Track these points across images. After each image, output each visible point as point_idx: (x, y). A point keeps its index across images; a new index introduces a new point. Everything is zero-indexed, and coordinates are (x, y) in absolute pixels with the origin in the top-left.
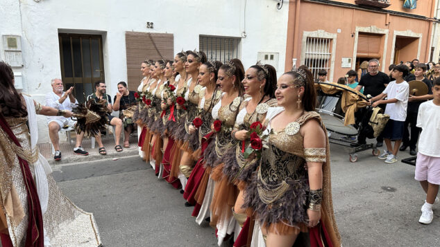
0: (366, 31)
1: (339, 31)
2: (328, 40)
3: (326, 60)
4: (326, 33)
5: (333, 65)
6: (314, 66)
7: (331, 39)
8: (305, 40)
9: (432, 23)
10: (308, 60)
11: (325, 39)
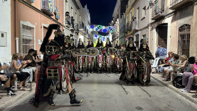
0: (45, 26)
1: (36, 24)
2: (32, 28)
3: (32, 40)
4: (31, 24)
5: (35, 43)
6: (25, 44)
7: (33, 28)
8: (21, 26)
9: (63, 27)
10: (23, 39)
11: (30, 27)
